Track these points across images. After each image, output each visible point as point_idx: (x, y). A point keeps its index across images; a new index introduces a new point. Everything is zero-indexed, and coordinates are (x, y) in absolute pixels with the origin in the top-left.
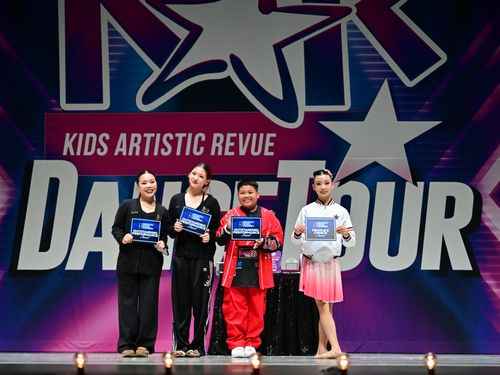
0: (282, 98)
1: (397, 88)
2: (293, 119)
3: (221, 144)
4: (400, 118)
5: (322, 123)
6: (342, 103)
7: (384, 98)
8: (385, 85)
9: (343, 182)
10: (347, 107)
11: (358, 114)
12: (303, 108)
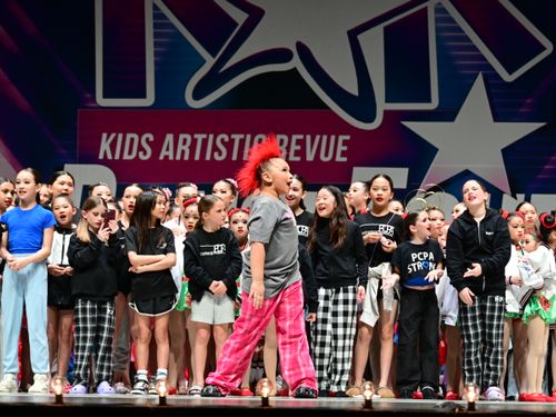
0: (357, 94)
1: (493, 82)
2: (371, 119)
3: (285, 147)
4: (497, 118)
6: (429, 100)
7: (478, 95)
10: (434, 105)
11: (447, 113)
12: (382, 106)
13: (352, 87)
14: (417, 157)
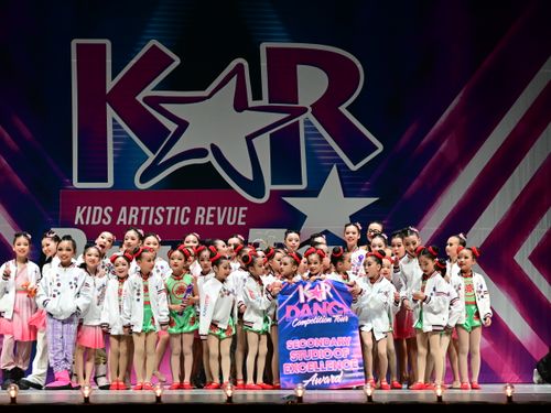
3: (203, 215)
4: (346, 195)
5: (285, 199)
6: (301, 183)
7: (333, 180)
8: (335, 169)
10: (303, 186)
11: (312, 191)
13: (249, 175)
14: (293, 221)
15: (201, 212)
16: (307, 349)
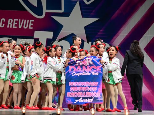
0: (37, 6)
1: (82, 5)
2: (41, 15)
3: (12, 23)
4: (83, 17)
5: (52, 17)
7: (77, 9)
8: (78, 2)
9: (60, 40)
11: (67, 14)
12: (45, 10)
13: (35, 4)
15: (10, 22)
16: (78, 86)
